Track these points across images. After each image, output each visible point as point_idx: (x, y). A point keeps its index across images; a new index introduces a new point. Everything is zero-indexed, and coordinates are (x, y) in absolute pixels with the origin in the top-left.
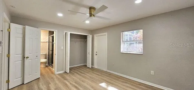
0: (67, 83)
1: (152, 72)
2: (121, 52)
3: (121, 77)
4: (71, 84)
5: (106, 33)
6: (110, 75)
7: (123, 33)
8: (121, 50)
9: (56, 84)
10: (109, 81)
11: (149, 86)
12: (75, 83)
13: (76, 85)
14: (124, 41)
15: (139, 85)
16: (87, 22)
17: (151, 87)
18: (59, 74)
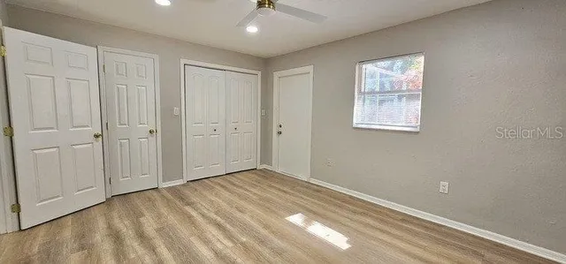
0: (194, 214)
1: (444, 186)
2: (355, 125)
3: (351, 197)
4: (203, 215)
5: (310, 69)
6: (318, 191)
7: (364, 66)
8: (355, 121)
9: (159, 216)
10: (315, 208)
11: (432, 226)
12: (216, 213)
13: (219, 219)
14: (364, 93)
15: (403, 220)
16: (252, 29)
17: (436, 227)
18: (169, 189)
